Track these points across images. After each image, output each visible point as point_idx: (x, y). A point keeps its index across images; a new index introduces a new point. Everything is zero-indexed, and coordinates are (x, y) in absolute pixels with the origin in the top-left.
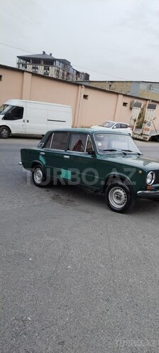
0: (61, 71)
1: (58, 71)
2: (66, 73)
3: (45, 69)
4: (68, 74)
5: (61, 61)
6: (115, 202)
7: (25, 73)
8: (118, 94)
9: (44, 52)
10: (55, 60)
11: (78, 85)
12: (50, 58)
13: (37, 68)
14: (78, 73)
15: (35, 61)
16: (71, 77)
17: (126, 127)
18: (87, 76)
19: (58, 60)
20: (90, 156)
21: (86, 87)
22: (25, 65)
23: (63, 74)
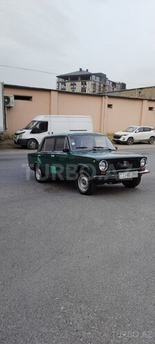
0: (97, 84)
1: (94, 85)
2: (102, 85)
3: (82, 84)
4: (104, 86)
5: (96, 75)
6: (82, 187)
7: (52, 92)
8: (142, 100)
9: (81, 69)
10: (91, 75)
11: (102, 96)
12: (87, 73)
13: (75, 84)
14: (114, 84)
15: (73, 78)
16: (107, 88)
17: (150, 130)
18: (123, 86)
19: (94, 74)
20: (66, 154)
21: (109, 97)
22: (64, 83)
23: (100, 86)
